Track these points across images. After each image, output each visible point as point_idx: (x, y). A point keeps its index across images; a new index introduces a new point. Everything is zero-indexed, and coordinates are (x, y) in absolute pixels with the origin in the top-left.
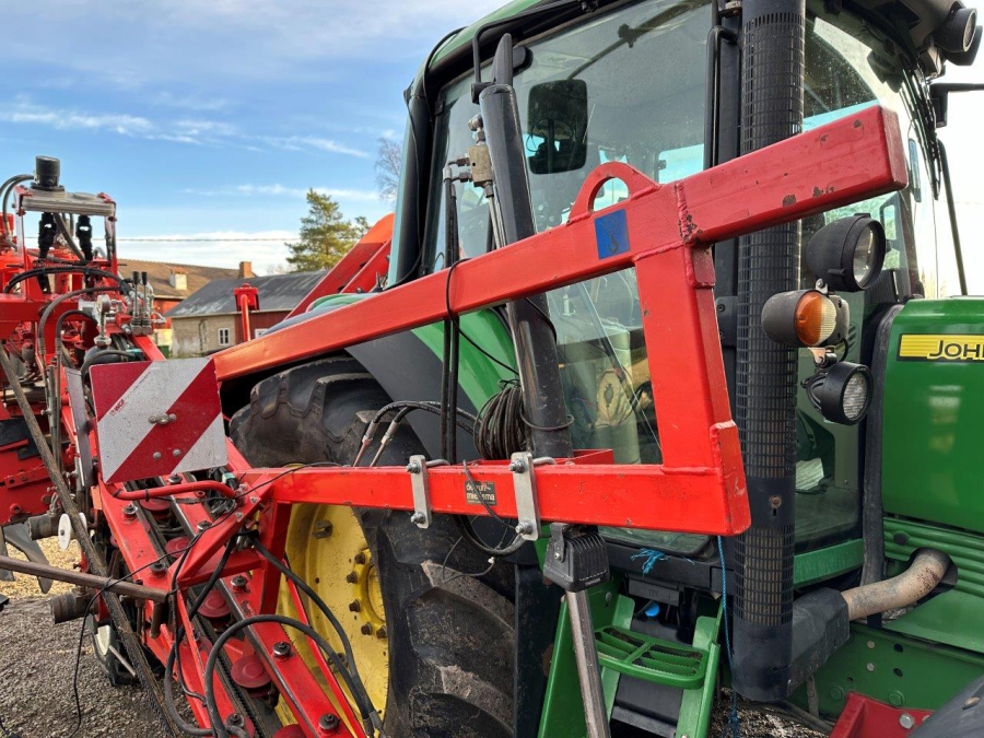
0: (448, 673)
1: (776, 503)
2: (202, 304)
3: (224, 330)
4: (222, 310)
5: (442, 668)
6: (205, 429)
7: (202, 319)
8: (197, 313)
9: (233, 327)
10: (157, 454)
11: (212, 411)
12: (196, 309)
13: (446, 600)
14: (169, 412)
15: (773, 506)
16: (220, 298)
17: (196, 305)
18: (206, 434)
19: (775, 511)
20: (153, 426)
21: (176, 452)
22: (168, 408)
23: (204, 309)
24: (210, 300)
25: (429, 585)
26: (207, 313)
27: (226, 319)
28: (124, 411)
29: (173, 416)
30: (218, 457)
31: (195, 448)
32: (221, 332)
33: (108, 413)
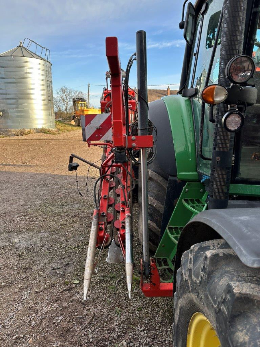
0: (150, 199)
1: (218, 159)
5: (149, 197)
6: (108, 131)
10: (97, 136)
11: (110, 127)
13: (155, 182)
14: (100, 126)
15: (217, 160)
18: (108, 132)
19: (218, 162)
20: (96, 129)
21: (101, 136)
22: (100, 125)
25: (149, 176)
28: (91, 125)
29: (101, 127)
30: (110, 138)
31: (105, 135)
33: (87, 126)
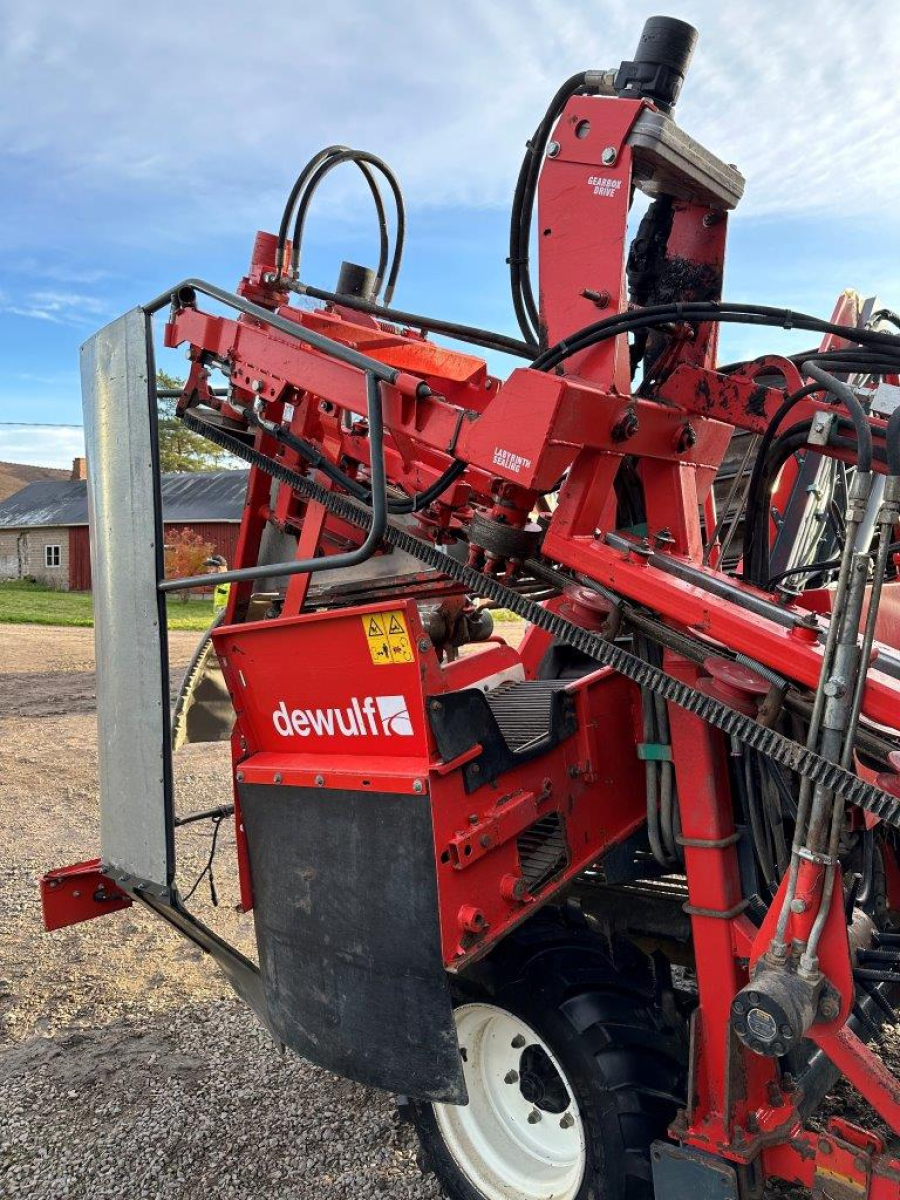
2: (23, 512)
3: (53, 547)
4: (53, 520)
7: (23, 531)
8: (15, 524)
9: (67, 543)
12: (14, 519)
16: (47, 505)
17: (14, 513)
23: (26, 518)
24: (33, 507)
26: (31, 524)
27: (57, 533)
32: (49, 549)
